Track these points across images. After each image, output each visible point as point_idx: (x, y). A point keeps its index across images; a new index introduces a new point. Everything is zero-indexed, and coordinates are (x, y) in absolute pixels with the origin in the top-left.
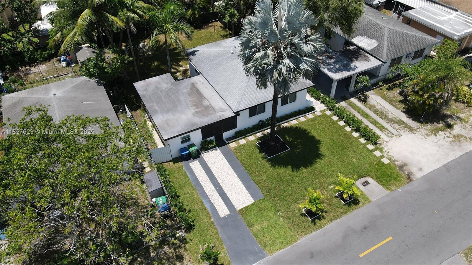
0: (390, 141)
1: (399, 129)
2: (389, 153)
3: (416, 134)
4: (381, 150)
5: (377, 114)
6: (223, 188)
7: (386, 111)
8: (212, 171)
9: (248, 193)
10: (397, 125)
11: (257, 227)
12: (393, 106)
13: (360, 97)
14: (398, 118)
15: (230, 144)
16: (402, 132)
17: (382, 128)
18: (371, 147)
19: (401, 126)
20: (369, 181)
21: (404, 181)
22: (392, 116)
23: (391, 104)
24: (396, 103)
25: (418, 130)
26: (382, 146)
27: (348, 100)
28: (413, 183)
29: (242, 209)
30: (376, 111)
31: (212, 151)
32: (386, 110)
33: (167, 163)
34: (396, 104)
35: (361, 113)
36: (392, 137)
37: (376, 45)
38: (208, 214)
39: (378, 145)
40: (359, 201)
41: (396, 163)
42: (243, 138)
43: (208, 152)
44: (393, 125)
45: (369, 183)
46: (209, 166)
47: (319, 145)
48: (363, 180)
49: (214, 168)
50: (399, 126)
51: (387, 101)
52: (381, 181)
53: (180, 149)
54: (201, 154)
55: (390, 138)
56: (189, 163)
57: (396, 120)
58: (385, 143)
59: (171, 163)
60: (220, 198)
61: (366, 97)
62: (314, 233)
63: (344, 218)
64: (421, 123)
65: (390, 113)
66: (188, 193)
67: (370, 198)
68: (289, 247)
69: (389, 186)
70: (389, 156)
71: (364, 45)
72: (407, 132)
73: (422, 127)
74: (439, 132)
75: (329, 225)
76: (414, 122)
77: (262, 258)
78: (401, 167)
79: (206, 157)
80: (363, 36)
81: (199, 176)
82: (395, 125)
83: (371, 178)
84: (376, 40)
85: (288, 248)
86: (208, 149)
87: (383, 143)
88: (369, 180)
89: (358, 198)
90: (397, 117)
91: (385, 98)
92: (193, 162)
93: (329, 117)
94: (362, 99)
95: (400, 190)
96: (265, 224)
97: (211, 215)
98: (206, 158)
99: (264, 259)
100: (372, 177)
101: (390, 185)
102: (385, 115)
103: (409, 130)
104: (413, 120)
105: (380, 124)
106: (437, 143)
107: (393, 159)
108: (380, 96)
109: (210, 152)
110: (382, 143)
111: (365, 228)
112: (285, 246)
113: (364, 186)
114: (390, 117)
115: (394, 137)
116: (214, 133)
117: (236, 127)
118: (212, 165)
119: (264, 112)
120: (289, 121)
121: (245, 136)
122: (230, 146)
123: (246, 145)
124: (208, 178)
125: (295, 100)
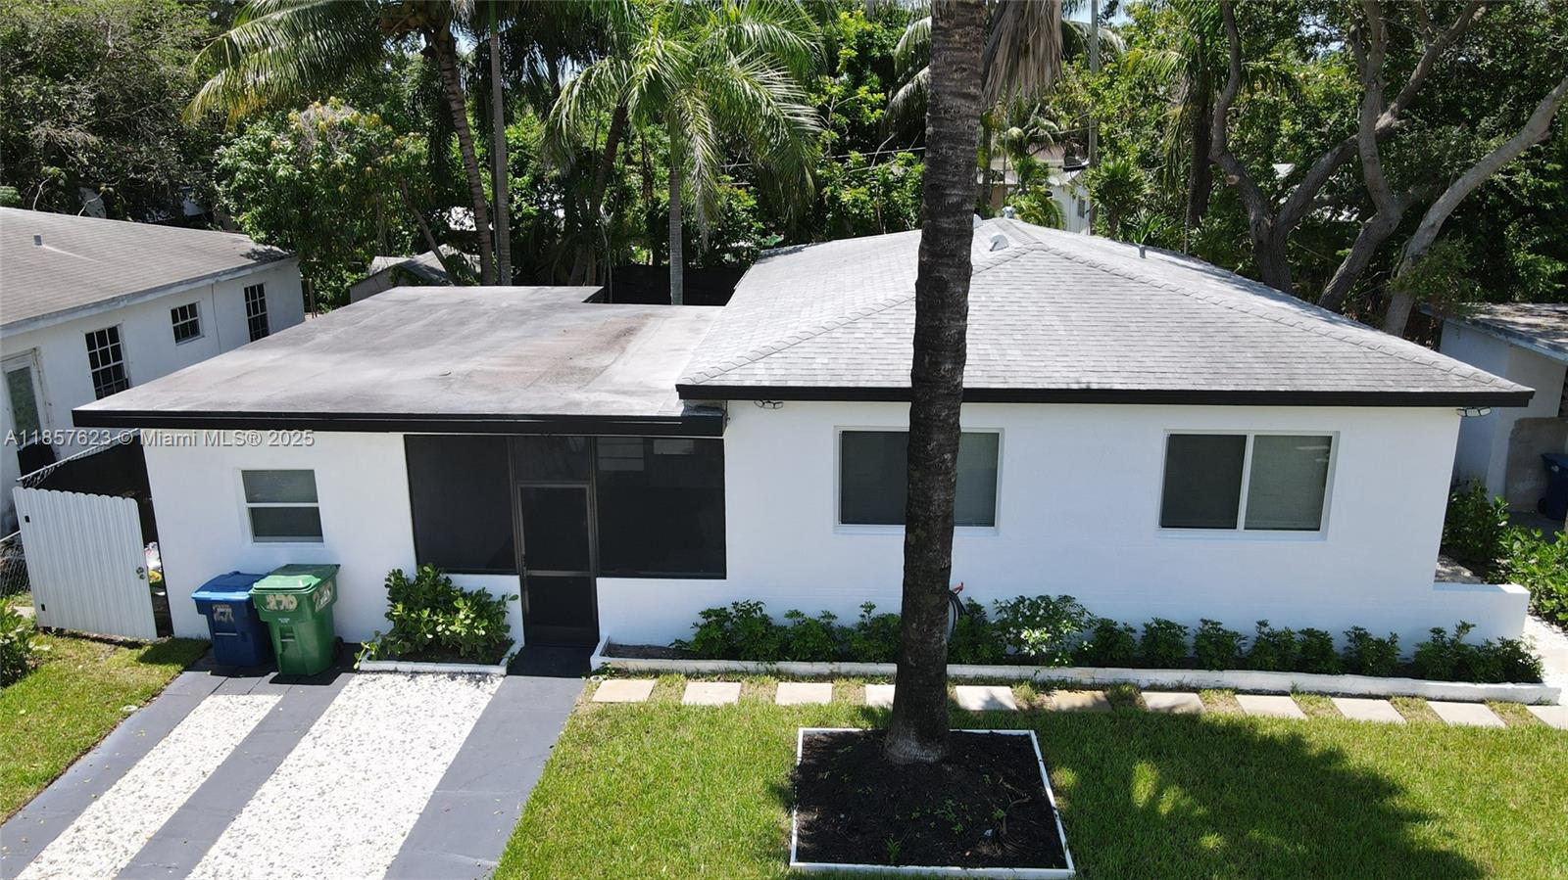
15: (609, 683)
33: (106, 647)
42: (743, 673)
54: (353, 670)
79: (364, 692)
92: (243, 697)
109: (426, 677)
116: (520, 549)
117: (716, 568)
118: (321, 753)
119: (992, 524)
120: (1220, 689)
121: (763, 666)
122: (592, 692)
123: (712, 716)
124: (156, 827)
125: (1309, 517)
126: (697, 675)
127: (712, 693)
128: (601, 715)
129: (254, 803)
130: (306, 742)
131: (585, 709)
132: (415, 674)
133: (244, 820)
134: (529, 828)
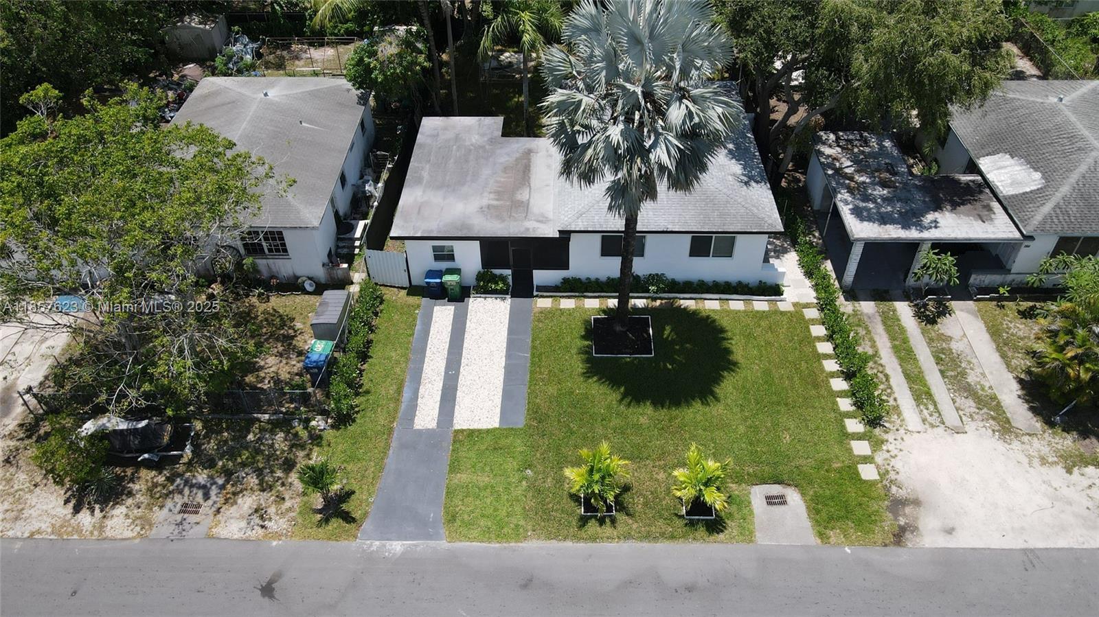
0: (919, 432)
1: (971, 415)
2: (892, 460)
3: (1011, 446)
4: (877, 444)
5: (939, 361)
6: (461, 376)
7: (969, 362)
8: (465, 337)
9: (500, 406)
10: (974, 405)
11: (463, 477)
12: (1003, 356)
13: (925, 305)
14: (990, 391)
15: (539, 300)
16: (971, 426)
17: (922, 395)
18: (854, 426)
19: (983, 411)
20: (789, 499)
21: (879, 537)
22: (978, 380)
23: (999, 349)
24: (1019, 353)
25: (1026, 438)
26: (890, 437)
27: (887, 303)
28: (899, 550)
29: (462, 431)
30: (944, 354)
31: (494, 300)
32: (974, 361)
33: (395, 289)
34: (1017, 355)
35: (897, 343)
36: (932, 426)
37: (1035, 188)
38: (396, 411)
39: (877, 431)
40: (724, 527)
41: (894, 489)
42: (575, 296)
44: (961, 401)
45: (784, 503)
46: (467, 326)
47: (726, 374)
48: (775, 490)
49: (474, 332)
50: (978, 408)
51: (995, 341)
52: (818, 512)
53: (428, 270)
54: (469, 296)
55: (927, 426)
56: (435, 305)
57: (980, 392)
58: (902, 431)
59: (404, 292)
60: (440, 393)
61: (944, 311)
62: (569, 544)
63: (662, 546)
64: (1050, 424)
65: (979, 370)
66: (389, 358)
67: (758, 534)
68: (498, 545)
69: (828, 532)
70: (888, 465)
71: (1003, 178)
72: (990, 431)
73: (1047, 434)
74: (1086, 466)
75: (615, 544)
76: (1030, 414)
77: (429, 537)
78: (898, 505)
79: (475, 305)
80: (1016, 156)
82: (969, 405)
83: (799, 495)
84: (1043, 175)
85: (492, 545)
86: (486, 292)
87: (897, 430)
88: (794, 497)
89: (728, 522)
90: (990, 387)
91: (995, 332)
92: (443, 307)
93: (806, 323)
94: (928, 313)
95: (849, 551)
96: (484, 479)
97: (400, 415)
98: (473, 309)
99: (432, 543)
100: (803, 495)
101: (832, 529)
102: (959, 370)
103: (997, 428)
104: (1032, 409)
105: (925, 385)
106: (1055, 489)
107: (892, 475)
108: (985, 323)
109: (488, 299)
110: (895, 428)
111: (690, 589)
112: (489, 540)
113: (769, 503)
114: (972, 378)
115: (941, 430)
116: (511, 262)
117: (567, 267)
118: (473, 326)
119: (643, 256)
120: (701, 299)
121: (581, 294)
122: (536, 304)
123: (570, 312)
124: (447, 347)
125: (729, 254)
126: (563, 297)
127: (567, 304)
128: (541, 312)
129: (465, 340)
130: (468, 321)
131: (536, 310)
132: (485, 298)
133: (465, 345)
134: (534, 347)
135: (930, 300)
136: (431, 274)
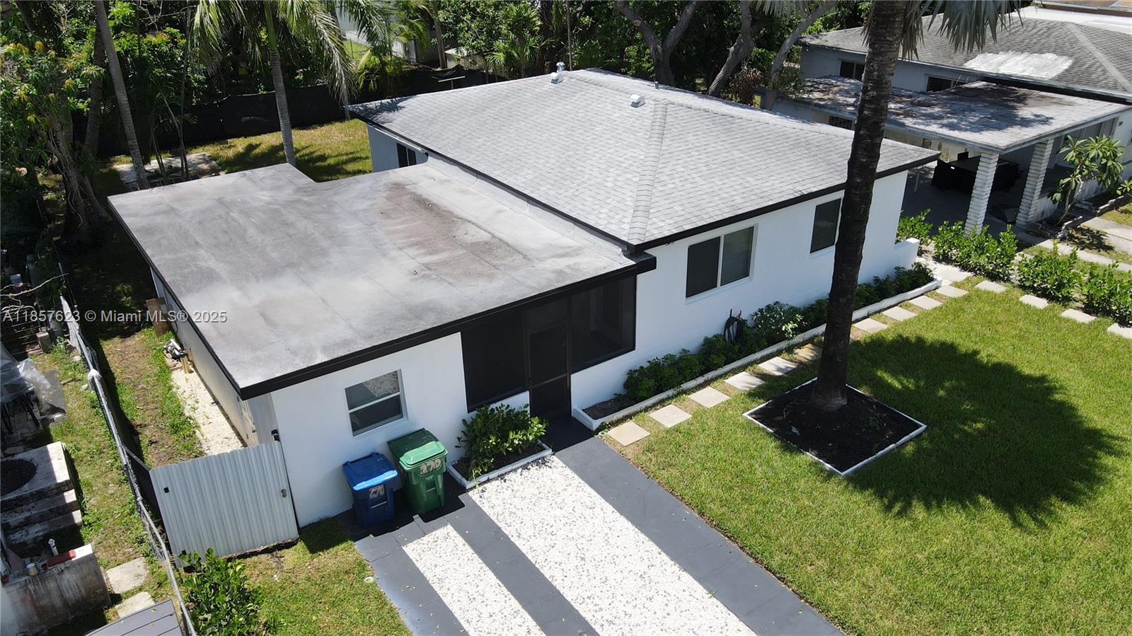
8: (547, 576)
13: (1072, 236)
15: (613, 433)
31: (525, 473)
33: (264, 557)
37: (1068, 64)
42: (669, 398)
43: (501, 477)
46: (524, 550)
47: (1059, 398)
49: (554, 555)
53: (346, 465)
54: (464, 490)
56: (401, 544)
59: (294, 555)
61: (1097, 235)
79: (493, 500)
81: (473, 615)
84: (1056, 54)
86: (502, 459)
92: (426, 539)
93: (1010, 299)
94: (1088, 242)
98: (499, 509)
109: (512, 476)
117: (628, 345)
119: (749, 275)
121: (676, 391)
122: (616, 442)
123: (697, 426)
126: (646, 409)
127: (670, 415)
131: (629, 450)
135: (1067, 228)
136: (354, 469)
